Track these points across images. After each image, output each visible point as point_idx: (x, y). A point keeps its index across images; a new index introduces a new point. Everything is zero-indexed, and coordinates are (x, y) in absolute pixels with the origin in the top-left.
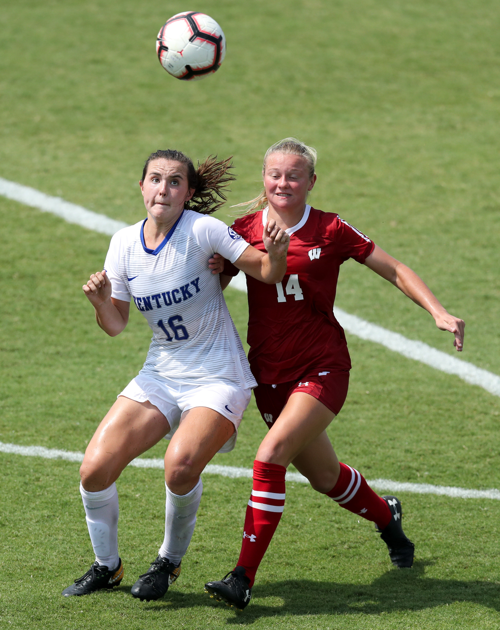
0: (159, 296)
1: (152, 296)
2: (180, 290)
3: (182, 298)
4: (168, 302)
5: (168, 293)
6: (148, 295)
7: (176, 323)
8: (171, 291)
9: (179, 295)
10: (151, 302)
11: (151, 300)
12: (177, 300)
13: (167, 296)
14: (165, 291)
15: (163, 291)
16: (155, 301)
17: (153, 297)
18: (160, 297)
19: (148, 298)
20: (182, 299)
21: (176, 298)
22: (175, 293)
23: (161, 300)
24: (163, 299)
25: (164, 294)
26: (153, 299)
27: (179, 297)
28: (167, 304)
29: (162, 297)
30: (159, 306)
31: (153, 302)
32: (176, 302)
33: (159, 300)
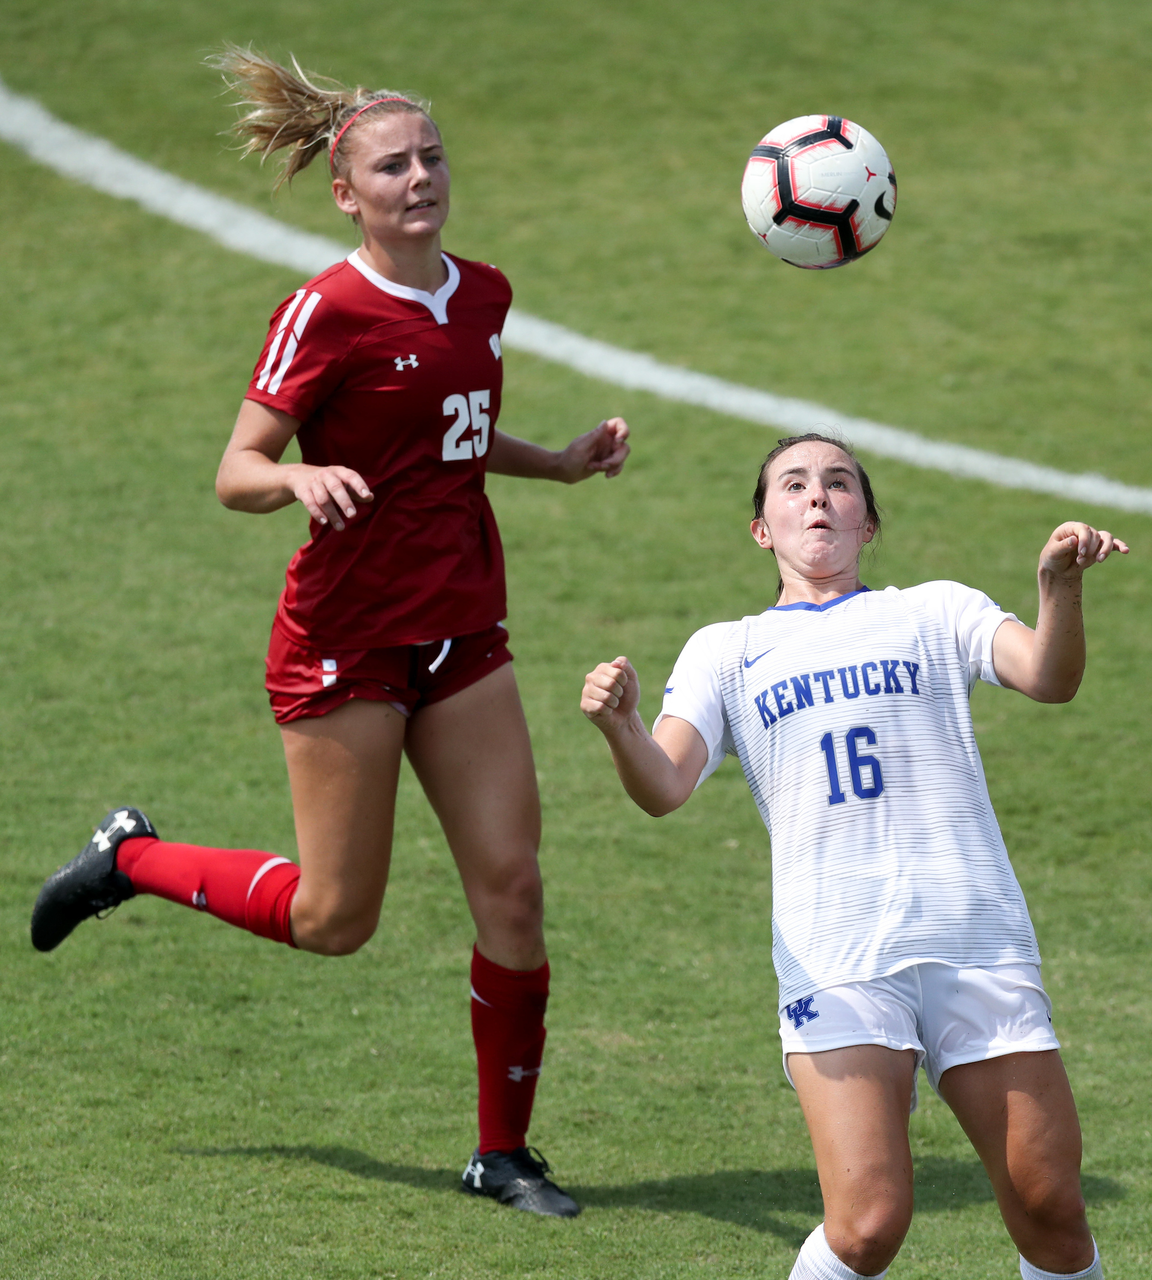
0: (831, 674)
1: (815, 674)
2: (879, 665)
3: (883, 685)
4: (851, 690)
5: (853, 669)
6: (804, 672)
7: (863, 747)
8: (859, 666)
9: (877, 677)
10: (812, 687)
11: (811, 681)
12: (872, 686)
13: (849, 676)
14: (846, 665)
15: (841, 666)
16: (820, 684)
17: (817, 677)
18: (832, 677)
19: (806, 678)
20: (882, 689)
21: (871, 681)
22: (869, 670)
23: (835, 685)
24: (840, 682)
25: (842, 672)
26: (817, 680)
27: (877, 681)
28: (848, 695)
29: (838, 676)
30: (829, 699)
31: (817, 689)
32: (870, 692)
33: (831, 683)
